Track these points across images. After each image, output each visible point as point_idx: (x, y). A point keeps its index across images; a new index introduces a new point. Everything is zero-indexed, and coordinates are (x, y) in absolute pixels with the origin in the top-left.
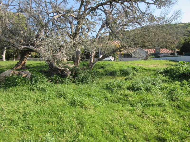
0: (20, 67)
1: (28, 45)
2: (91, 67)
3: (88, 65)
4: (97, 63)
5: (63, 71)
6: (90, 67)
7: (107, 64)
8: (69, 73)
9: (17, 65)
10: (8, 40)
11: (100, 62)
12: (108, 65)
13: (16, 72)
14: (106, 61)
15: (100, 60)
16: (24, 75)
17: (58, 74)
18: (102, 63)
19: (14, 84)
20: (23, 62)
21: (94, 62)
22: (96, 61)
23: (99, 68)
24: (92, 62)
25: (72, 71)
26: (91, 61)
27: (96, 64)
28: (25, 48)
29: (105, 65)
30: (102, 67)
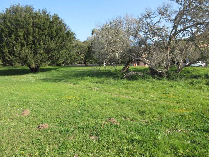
0: (125, 71)
1: (138, 57)
2: (179, 72)
3: (176, 71)
4: (184, 69)
5: (160, 73)
6: (177, 72)
7: (193, 69)
8: (164, 75)
9: (123, 69)
10: (129, 55)
11: (187, 68)
12: (194, 70)
13: (135, 73)
14: (194, 66)
15: (186, 66)
16: (140, 75)
17: (157, 75)
18: (188, 68)
20: (127, 67)
21: (181, 68)
22: (183, 67)
23: (185, 73)
24: (180, 68)
25: (166, 73)
26: (178, 67)
27: (182, 69)
28: (137, 59)
29: (191, 71)
30: (188, 72)
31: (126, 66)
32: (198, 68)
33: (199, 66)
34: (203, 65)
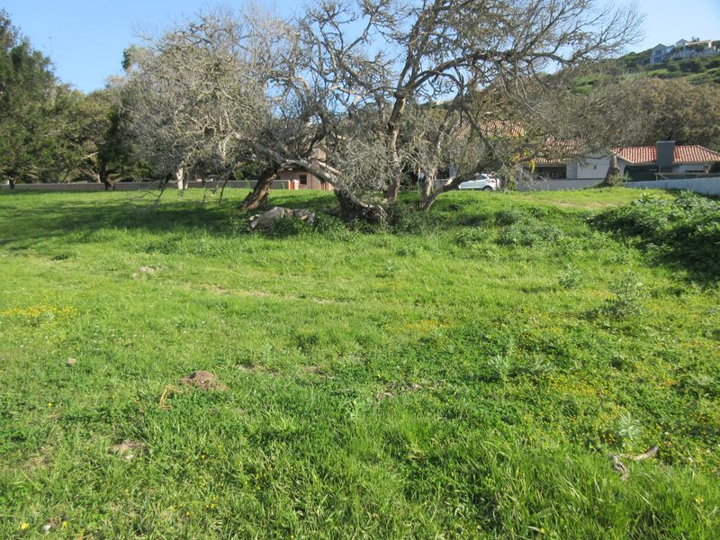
0: (256, 204)
1: (296, 158)
2: (425, 207)
3: (417, 202)
4: (440, 197)
5: (370, 212)
6: (422, 206)
7: (466, 198)
8: (383, 216)
9: (249, 199)
10: (266, 151)
11: (450, 193)
12: (469, 202)
13: (289, 211)
14: (469, 190)
15: (446, 189)
16: (304, 218)
17: (361, 218)
18: (452, 195)
19: (294, 232)
20: (263, 193)
21: (433, 196)
22: (439, 191)
23: (444, 210)
24: (428, 193)
25: (388, 211)
26: (425, 192)
27: (437, 198)
28: (293, 164)
29: (461, 203)
30: (453, 208)
31: (258, 187)
32: (481, 196)
33: (483, 189)
34: (493, 185)
